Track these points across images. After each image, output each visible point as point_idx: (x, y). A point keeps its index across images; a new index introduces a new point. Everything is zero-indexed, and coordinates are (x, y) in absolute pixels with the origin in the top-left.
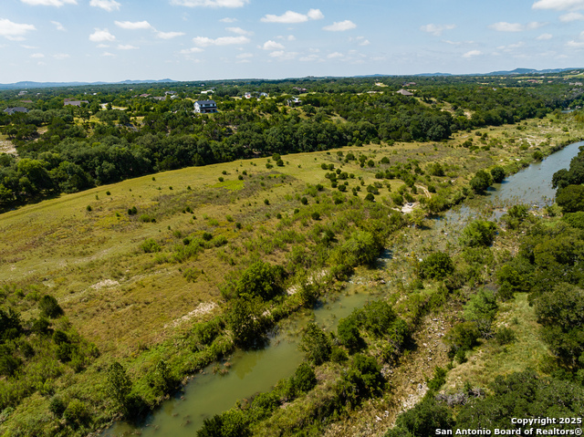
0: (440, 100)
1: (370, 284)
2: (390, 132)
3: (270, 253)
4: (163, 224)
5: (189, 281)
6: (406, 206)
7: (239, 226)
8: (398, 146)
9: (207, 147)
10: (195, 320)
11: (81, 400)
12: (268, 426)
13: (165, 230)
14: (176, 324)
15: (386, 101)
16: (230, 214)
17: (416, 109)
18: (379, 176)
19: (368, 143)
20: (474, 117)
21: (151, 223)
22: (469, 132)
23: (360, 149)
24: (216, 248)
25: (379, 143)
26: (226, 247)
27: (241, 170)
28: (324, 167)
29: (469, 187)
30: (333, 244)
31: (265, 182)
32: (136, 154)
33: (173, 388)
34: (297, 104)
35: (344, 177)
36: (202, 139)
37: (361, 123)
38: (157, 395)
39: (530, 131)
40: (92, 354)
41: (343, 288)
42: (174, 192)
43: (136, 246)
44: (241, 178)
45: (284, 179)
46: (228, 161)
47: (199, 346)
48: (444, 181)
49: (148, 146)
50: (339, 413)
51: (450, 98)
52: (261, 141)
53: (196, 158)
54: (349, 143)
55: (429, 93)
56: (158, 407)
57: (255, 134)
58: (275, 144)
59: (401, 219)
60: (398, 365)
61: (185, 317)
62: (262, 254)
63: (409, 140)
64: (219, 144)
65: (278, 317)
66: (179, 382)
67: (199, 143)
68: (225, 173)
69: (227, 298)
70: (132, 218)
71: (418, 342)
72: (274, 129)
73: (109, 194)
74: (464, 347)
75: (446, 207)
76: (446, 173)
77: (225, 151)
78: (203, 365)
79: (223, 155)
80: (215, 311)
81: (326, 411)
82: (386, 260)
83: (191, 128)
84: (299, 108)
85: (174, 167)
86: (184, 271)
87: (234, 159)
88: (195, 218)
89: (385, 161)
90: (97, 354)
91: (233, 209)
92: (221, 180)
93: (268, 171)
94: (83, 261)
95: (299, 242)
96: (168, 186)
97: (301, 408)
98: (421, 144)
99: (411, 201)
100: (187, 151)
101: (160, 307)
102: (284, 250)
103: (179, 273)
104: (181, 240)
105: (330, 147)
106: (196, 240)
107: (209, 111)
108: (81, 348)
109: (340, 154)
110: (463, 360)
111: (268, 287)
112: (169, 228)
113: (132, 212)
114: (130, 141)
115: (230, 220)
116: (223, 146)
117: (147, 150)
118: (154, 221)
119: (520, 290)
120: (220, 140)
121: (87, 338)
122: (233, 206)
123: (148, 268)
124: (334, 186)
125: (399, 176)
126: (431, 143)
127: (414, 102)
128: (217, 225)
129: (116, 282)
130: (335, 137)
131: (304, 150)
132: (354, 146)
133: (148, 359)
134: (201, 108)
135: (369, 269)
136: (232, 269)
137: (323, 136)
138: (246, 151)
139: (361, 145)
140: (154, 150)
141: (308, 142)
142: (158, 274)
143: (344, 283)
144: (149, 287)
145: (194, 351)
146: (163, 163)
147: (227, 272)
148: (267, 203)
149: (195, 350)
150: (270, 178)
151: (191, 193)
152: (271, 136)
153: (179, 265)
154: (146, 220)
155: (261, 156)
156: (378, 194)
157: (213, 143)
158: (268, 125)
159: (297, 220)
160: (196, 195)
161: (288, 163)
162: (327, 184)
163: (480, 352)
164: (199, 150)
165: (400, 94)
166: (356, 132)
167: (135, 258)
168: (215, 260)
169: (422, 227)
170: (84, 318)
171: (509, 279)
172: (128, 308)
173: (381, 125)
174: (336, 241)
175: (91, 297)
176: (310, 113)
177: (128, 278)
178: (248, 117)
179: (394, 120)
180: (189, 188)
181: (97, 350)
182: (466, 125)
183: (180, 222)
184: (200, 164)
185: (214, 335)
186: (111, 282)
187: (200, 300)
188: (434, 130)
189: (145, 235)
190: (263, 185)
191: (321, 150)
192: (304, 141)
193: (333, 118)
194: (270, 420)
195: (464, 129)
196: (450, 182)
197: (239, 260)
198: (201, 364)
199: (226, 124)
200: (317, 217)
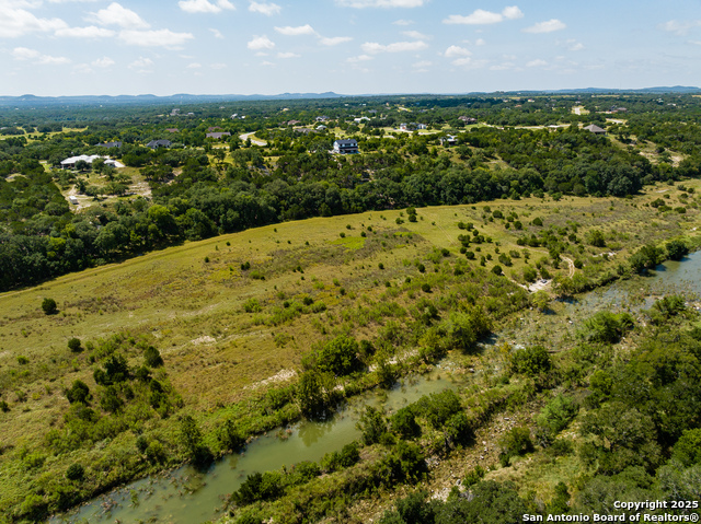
0: (643, 140)
1: (457, 370)
2: (560, 182)
3: (365, 325)
4: (272, 282)
5: (278, 345)
6: (539, 283)
7: (343, 292)
8: (566, 201)
9: (336, 196)
10: (272, 385)
11: (161, 441)
12: (302, 490)
13: (271, 290)
14: (255, 387)
15: (567, 141)
16: (339, 276)
17: (604, 152)
18: (521, 243)
19: (528, 196)
20: (685, 164)
21: (260, 280)
22: (671, 184)
23: (515, 203)
24: (313, 314)
25: (542, 197)
26: (323, 314)
27: (367, 224)
28: (461, 226)
29: (628, 265)
30: (434, 321)
31: (389, 242)
32: (262, 202)
33: (237, 445)
34: (452, 144)
35: (479, 240)
36: (332, 187)
37: (524, 170)
38: (222, 448)
40: (178, 404)
41: (427, 372)
42: (291, 247)
43: (239, 304)
44: (364, 235)
45: (411, 239)
46: (357, 212)
47: (269, 410)
48: (601, 253)
49: (276, 194)
50: (370, 492)
51: (658, 136)
52: (397, 191)
53: (323, 207)
54: (503, 196)
56: (220, 459)
57: (391, 183)
58: (413, 195)
59: (524, 299)
60: (447, 458)
61: (264, 382)
62: (356, 325)
63: (582, 194)
64: (350, 192)
65: (350, 393)
66: (244, 441)
67: (328, 191)
68: (349, 227)
69: (307, 368)
70: (244, 273)
71: (478, 440)
72: (415, 177)
73: (228, 244)
74: (514, 451)
75: (588, 288)
76: (607, 243)
77: (356, 201)
78: (268, 429)
79: (353, 205)
80: (292, 380)
81: (357, 489)
82: (487, 346)
83: (324, 173)
84: (452, 149)
85: (299, 217)
86: (277, 336)
87: (364, 210)
88: (303, 279)
89: (538, 222)
90: (181, 405)
91: (343, 272)
92: (343, 236)
93: (396, 227)
94: (189, 315)
95: (398, 316)
96: (286, 240)
97: (335, 481)
98: (596, 200)
99: (546, 276)
100: (315, 200)
101: (245, 369)
103: (271, 336)
104: (283, 302)
105: (480, 200)
106: (296, 303)
107: (349, 152)
108: (170, 398)
109: (488, 210)
110: (507, 464)
111: (346, 362)
112: (275, 287)
113: (245, 267)
114: (259, 186)
115: (337, 284)
116: (354, 196)
117: (273, 198)
118: (263, 278)
120: (353, 187)
121: (177, 389)
122: (345, 267)
123: (245, 329)
124: (463, 252)
125: (545, 244)
127: (605, 142)
128: (322, 289)
129: (213, 339)
130: (486, 188)
131: (446, 203)
132: (510, 199)
133: (223, 415)
134: (341, 148)
135: (464, 354)
136: (322, 338)
137: (471, 186)
138: (378, 202)
139: (517, 198)
140: (281, 197)
141: (452, 193)
142: (252, 335)
143: (430, 367)
144: (240, 348)
145: (263, 415)
146: (289, 212)
147: (316, 341)
148: (381, 267)
149: (265, 414)
150: (395, 236)
151: (308, 249)
152: (410, 184)
153: (273, 329)
154: (256, 278)
155: (396, 207)
156: (510, 265)
157: (344, 191)
158: (411, 170)
159: (405, 290)
160: (312, 252)
162: (455, 250)
163: (529, 458)
164: (327, 199)
165: (587, 131)
166: (515, 182)
167: (236, 317)
168: (308, 327)
169: (546, 311)
170: (179, 371)
171: (601, 386)
172: (218, 365)
173: (550, 173)
174: (438, 318)
175: (189, 352)
176: (465, 155)
177: (225, 337)
178: (389, 160)
179: (568, 168)
180: (307, 243)
181: (182, 401)
182: (668, 175)
183: (287, 282)
184: (327, 215)
185: (284, 402)
186: (209, 339)
187: (282, 367)
188: (616, 183)
189: (251, 293)
190: (384, 245)
191: (467, 203)
192: (448, 192)
193: (493, 162)
194: (305, 486)
195: (665, 180)
196: (606, 257)
197: (331, 329)
198: (266, 428)
199: (364, 168)
200: (427, 289)
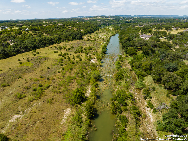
0: (72, 27)
2: (65, 38)
3: (69, 85)
5: (51, 104)
6: (92, 60)
7: (48, 79)
8: (70, 42)
10: (69, 117)
14: (64, 121)
16: (38, 75)
17: (68, 30)
18: (76, 53)
20: (84, 31)
21: (8, 87)
23: (59, 45)
24: (48, 89)
25: (64, 42)
26: (51, 88)
28: (55, 52)
29: (102, 52)
35: (65, 54)
37: (55, 36)
39: (99, 34)
41: (100, 90)
42: (4, 71)
47: (80, 125)
51: (75, 26)
52: (25, 46)
54: (55, 43)
55: (69, 24)
58: (31, 46)
59: (94, 65)
61: (64, 117)
62: (66, 86)
63: (72, 40)
68: (20, 60)
69: (72, 105)
72: (28, 41)
76: (92, 49)
79: (12, 53)
80: (72, 111)
84: (30, 32)
86: (45, 101)
88: (26, 80)
89: (72, 48)
92: (21, 63)
93: (35, 56)
95: (74, 79)
101: (51, 118)
102: (72, 83)
103: (43, 102)
112: (19, 87)
118: (9, 85)
119: (144, 77)
122: (36, 72)
124: (65, 58)
125: (81, 52)
126: (79, 40)
127: (65, 27)
128: (38, 80)
129: (20, 116)
130: (50, 41)
131: (41, 47)
132: (57, 44)
136: (62, 94)
137: (46, 41)
139: (59, 43)
141: (42, 44)
142: (35, 105)
143: (99, 88)
144: (38, 112)
147: (61, 96)
150: (40, 59)
151: (13, 70)
152: (28, 43)
153: (41, 100)
154: (5, 86)
155: (27, 51)
157: (6, 49)
160: (16, 71)
161: (40, 52)
163: (152, 94)
165: (60, 25)
166: (56, 39)
167: (18, 103)
168: (53, 94)
170: (23, 136)
171: (140, 75)
175: (16, 126)
176: (35, 33)
177: (24, 112)
178: (13, 36)
179: (65, 34)
180: (10, 69)
182: (83, 34)
186: (17, 116)
187: (63, 109)
188: (78, 36)
189: (11, 92)
190: (40, 62)
191: (47, 46)
193: (44, 35)
194: (129, 135)
198: (87, 131)
199: (5, 40)
200: (71, 69)
